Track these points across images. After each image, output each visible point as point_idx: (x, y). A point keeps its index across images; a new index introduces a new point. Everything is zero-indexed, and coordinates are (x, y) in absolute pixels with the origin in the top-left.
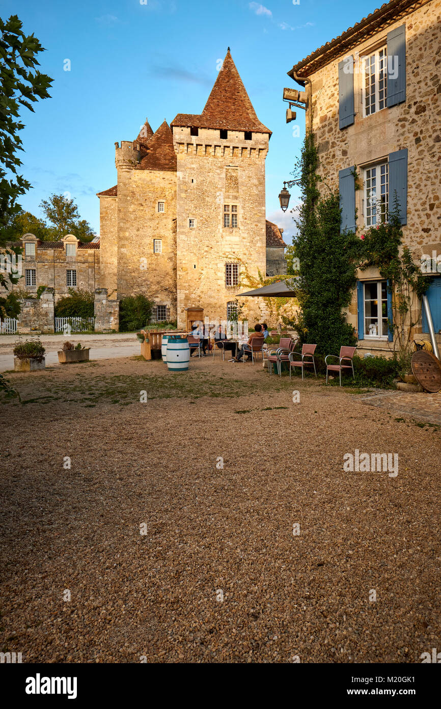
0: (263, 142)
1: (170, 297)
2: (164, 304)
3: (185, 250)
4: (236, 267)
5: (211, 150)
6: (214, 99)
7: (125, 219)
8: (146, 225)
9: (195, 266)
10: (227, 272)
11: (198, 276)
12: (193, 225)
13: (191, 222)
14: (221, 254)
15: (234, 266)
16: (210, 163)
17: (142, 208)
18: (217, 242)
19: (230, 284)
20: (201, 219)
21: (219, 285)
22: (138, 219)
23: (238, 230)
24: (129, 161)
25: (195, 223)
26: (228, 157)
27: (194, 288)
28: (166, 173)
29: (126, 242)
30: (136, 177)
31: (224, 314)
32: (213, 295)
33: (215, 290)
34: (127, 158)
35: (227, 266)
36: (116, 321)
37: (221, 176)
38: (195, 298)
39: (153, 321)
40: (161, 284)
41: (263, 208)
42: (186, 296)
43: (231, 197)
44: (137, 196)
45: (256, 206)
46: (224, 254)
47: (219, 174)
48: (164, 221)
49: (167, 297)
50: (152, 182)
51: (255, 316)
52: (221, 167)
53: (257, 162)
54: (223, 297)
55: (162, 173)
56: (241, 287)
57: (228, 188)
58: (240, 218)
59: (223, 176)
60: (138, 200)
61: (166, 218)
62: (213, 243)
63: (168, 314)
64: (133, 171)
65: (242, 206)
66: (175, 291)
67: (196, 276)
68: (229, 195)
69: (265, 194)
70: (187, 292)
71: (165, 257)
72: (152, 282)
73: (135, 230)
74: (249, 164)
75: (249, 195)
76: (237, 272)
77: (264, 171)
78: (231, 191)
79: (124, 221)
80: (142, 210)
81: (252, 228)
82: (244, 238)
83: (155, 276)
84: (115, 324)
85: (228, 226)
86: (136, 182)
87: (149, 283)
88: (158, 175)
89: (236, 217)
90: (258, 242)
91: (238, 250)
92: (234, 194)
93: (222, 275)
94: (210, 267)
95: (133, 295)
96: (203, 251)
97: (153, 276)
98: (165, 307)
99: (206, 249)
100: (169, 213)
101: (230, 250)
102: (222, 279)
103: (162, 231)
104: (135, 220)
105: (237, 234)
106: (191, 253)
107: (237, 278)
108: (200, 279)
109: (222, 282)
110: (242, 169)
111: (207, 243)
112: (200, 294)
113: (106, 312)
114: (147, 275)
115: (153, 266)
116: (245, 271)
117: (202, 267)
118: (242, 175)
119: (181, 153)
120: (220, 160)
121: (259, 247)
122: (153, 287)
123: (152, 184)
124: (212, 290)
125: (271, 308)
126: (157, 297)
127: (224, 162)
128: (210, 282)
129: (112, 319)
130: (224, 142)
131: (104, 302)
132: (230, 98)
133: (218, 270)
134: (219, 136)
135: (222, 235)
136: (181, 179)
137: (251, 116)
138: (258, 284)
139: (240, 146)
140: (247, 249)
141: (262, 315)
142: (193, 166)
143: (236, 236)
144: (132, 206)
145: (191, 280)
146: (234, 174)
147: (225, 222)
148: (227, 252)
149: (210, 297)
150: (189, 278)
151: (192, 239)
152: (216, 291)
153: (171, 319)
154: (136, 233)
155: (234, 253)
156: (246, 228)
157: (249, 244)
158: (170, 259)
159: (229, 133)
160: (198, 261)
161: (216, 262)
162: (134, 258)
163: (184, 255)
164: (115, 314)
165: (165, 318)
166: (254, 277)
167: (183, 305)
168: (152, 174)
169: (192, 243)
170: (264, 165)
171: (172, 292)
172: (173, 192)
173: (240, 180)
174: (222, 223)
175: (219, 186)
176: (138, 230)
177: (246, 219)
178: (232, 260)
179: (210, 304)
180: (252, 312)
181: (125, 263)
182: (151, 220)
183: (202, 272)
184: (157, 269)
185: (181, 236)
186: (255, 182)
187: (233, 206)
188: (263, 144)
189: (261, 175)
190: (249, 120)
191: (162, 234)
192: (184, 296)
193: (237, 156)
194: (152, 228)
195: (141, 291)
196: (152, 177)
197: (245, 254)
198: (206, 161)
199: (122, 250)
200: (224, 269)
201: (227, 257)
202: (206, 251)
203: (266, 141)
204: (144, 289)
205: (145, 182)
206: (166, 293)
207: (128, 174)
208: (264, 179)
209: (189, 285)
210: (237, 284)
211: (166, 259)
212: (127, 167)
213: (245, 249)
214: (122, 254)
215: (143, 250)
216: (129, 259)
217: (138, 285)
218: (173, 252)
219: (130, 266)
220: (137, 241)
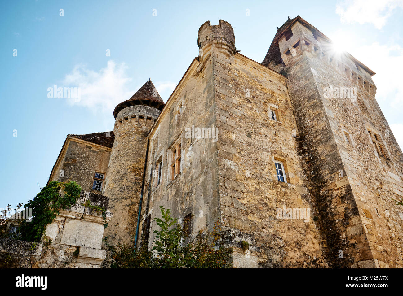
7: (227, 112)
8: (258, 131)
17: (250, 106)
30: (238, 65)
64: (234, 58)
80: (251, 109)
83: (289, 229)
86: (238, 71)
97: (286, 229)
103: (284, 148)
123: (258, 81)
144: (237, 98)
168: (256, 70)
181: (234, 190)
182: (264, 126)
191: (284, 151)
194: (268, 139)
207: (227, 57)
211: (299, 197)
214: (227, 170)
215: (262, 171)
216: (241, 183)
217: (263, 247)
218: (306, 186)
219: (244, 198)
220: (250, 154)
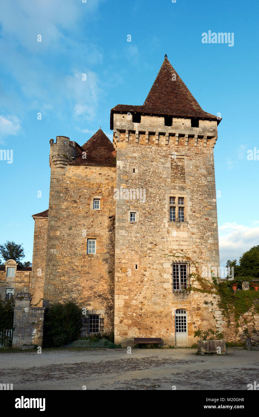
0: (211, 130)
1: (105, 304)
2: (97, 313)
3: (124, 247)
4: (184, 267)
5: (154, 138)
6: (155, 93)
7: (56, 217)
8: (79, 223)
9: (136, 265)
10: (174, 273)
11: (139, 278)
12: (134, 219)
13: (131, 216)
14: (167, 252)
15: (181, 266)
16: (153, 152)
17: (75, 205)
18: (163, 238)
19: (178, 288)
20: (144, 211)
21: (165, 289)
22: (71, 217)
23: (186, 225)
24: (64, 156)
25: (137, 217)
26: (173, 145)
27: (135, 293)
28: (103, 169)
29: (57, 242)
30: (71, 173)
31: (172, 325)
32: (159, 301)
33: (160, 296)
34: (62, 153)
35: (174, 266)
36: (39, 334)
37: (166, 166)
38: (136, 305)
39: (85, 334)
40: (95, 290)
41: (214, 200)
42: (126, 303)
43: (177, 188)
44: (71, 192)
45: (206, 198)
46: (171, 252)
47: (163, 163)
48: (100, 218)
49: (101, 305)
50: (88, 177)
51: (209, 328)
52: (165, 156)
53: (205, 152)
54: (170, 304)
55: (98, 168)
56: (192, 292)
57: (174, 178)
58: (188, 211)
59: (168, 165)
60: (71, 196)
61: (102, 215)
62: (158, 240)
63: (102, 325)
64: (68, 167)
65: (190, 198)
66: (110, 297)
67: (138, 278)
68: (175, 186)
69: (214, 185)
70: (127, 297)
71: (100, 258)
72: (83, 287)
73: (67, 229)
74: (196, 153)
75: (197, 185)
76: (185, 273)
77: (213, 160)
78: (177, 181)
79: (56, 219)
80: (76, 207)
81: (202, 222)
82: (193, 234)
83: (87, 281)
84: (38, 338)
85: (174, 220)
86: (70, 178)
87: (80, 288)
88: (94, 171)
89: (183, 210)
90: (210, 238)
91: (187, 248)
92: (180, 185)
93: (169, 277)
94: (155, 267)
95: (61, 302)
96: (146, 249)
97: (85, 281)
98: (97, 317)
99: (150, 246)
100: (105, 210)
101: (176, 247)
102: (168, 282)
103: (97, 230)
104: (67, 217)
105: (185, 228)
106: (132, 250)
107: (185, 280)
108: (142, 282)
109: (169, 286)
110: (188, 158)
111: (150, 239)
112: (143, 300)
113: (27, 323)
114: (78, 279)
115: (86, 269)
116: (195, 272)
117: (145, 268)
118: (189, 165)
119: (122, 141)
120: (165, 149)
121: (211, 244)
122: (85, 293)
123: (87, 179)
124: (157, 296)
125: (229, 317)
126: (90, 305)
127: (168, 151)
128: (154, 286)
129: (35, 331)
130: (169, 130)
131: (26, 309)
132: (172, 92)
133: (162, 272)
134: (164, 124)
135: (168, 230)
136: (121, 168)
137: (195, 108)
138: (212, 288)
139: (187, 133)
140: (197, 246)
141: (217, 326)
142: (135, 155)
143: (183, 231)
144: (65, 203)
145: (131, 283)
146: (180, 164)
147: (171, 217)
148: (174, 249)
149: (155, 304)
150: (130, 281)
151: (133, 234)
152: (162, 296)
153: (105, 331)
154: (68, 232)
155: (182, 250)
156: (195, 222)
157: (198, 241)
158: (106, 260)
159: (174, 120)
160: (140, 260)
161: (161, 262)
162: (65, 259)
163: (123, 253)
164: (39, 325)
165: (97, 330)
166: (207, 279)
167: (121, 313)
168: (88, 169)
169: (134, 239)
170: (213, 154)
171: (106, 299)
172: (110, 188)
173: (187, 170)
174: (167, 216)
175: (163, 176)
176: (70, 229)
177: (195, 212)
178: (181, 259)
179: (154, 313)
180: (205, 323)
181: (54, 265)
182: (85, 217)
183: (145, 273)
184: (90, 272)
185: (120, 231)
186: (204, 171)
187: (179, 198)
188: (212, 132)
189: (210, 165)
190: (194, 110)
191: (97, 232)
192: (123, 303)
193: (182, 145)
194: (85, 227)
195: (71, 297)
196: (88, 173)
197: (195, 252)
198: (148, 150)
199: (52, 250)
200: (171, 271)
201: (174, 256)
202: (150, 249)
203: (214, 128)
204: (74, 295)
205: (80, 178)
206: (100, 300)
207: (62, 170)
208: (214, 169)
209: (129, 289)
210: (185, 288)
211: (100, 261)
212: (62, 162)
213: (195, 246)
214: (51, 255)
215: (75, 250)
216: (59, 261)
217: (67, 291)
218: (109, 253)
219: (60, 269)
220: (68, 241)
